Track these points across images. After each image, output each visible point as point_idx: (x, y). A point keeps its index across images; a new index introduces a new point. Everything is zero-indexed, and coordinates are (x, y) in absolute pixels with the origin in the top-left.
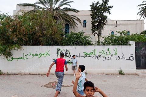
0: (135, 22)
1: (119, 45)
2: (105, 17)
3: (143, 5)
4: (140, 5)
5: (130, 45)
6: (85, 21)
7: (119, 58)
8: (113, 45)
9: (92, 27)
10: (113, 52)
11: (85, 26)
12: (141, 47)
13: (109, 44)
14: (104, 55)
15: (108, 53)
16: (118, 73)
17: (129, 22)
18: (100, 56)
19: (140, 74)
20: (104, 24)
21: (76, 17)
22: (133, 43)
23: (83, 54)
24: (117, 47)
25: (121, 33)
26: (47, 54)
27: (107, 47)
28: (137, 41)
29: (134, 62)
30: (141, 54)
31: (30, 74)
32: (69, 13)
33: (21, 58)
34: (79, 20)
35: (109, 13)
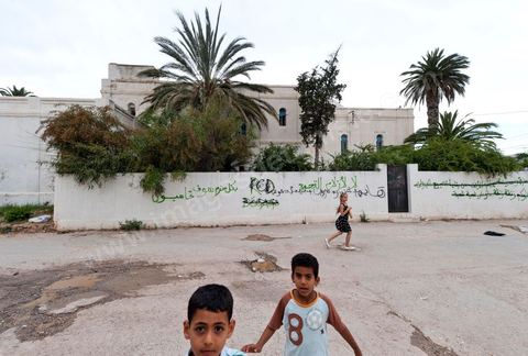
0: (394, 114)
1: (361, 170)
2: (332, 109)
3: (412, 73)
4: (404, 74)
5: (379, 170)
6: (283, 110)
7: (360, 194)
8: (350, 170)
9: (303, 128)
10: (350, 184)
11: (282, 121)
12: (397, 175)
13: (343, 169)
14: (335, 189)
15: (342, 184)
16: (359, 218)
17: (380, 113)
18: (328, 191)
19: (395, 220)
20: (328, 120)
21: (265, 103)
22: (383, 167)
23: (298, 188)
24: (357, 173)
25: (364, 149)
26: (231, 188)
27: (339, 174)
28: (391, 161)
29: (385, 200)
30: (398, 186)
31: (199, 227)
32: (248, 93)
33: (181, 197)
34: (271, 110)
35: (340, 98)
